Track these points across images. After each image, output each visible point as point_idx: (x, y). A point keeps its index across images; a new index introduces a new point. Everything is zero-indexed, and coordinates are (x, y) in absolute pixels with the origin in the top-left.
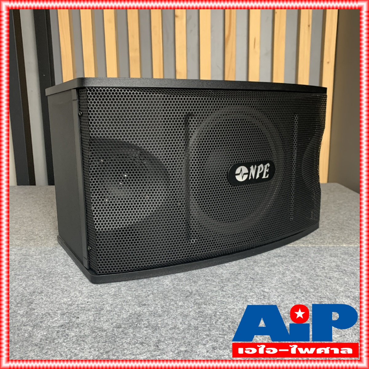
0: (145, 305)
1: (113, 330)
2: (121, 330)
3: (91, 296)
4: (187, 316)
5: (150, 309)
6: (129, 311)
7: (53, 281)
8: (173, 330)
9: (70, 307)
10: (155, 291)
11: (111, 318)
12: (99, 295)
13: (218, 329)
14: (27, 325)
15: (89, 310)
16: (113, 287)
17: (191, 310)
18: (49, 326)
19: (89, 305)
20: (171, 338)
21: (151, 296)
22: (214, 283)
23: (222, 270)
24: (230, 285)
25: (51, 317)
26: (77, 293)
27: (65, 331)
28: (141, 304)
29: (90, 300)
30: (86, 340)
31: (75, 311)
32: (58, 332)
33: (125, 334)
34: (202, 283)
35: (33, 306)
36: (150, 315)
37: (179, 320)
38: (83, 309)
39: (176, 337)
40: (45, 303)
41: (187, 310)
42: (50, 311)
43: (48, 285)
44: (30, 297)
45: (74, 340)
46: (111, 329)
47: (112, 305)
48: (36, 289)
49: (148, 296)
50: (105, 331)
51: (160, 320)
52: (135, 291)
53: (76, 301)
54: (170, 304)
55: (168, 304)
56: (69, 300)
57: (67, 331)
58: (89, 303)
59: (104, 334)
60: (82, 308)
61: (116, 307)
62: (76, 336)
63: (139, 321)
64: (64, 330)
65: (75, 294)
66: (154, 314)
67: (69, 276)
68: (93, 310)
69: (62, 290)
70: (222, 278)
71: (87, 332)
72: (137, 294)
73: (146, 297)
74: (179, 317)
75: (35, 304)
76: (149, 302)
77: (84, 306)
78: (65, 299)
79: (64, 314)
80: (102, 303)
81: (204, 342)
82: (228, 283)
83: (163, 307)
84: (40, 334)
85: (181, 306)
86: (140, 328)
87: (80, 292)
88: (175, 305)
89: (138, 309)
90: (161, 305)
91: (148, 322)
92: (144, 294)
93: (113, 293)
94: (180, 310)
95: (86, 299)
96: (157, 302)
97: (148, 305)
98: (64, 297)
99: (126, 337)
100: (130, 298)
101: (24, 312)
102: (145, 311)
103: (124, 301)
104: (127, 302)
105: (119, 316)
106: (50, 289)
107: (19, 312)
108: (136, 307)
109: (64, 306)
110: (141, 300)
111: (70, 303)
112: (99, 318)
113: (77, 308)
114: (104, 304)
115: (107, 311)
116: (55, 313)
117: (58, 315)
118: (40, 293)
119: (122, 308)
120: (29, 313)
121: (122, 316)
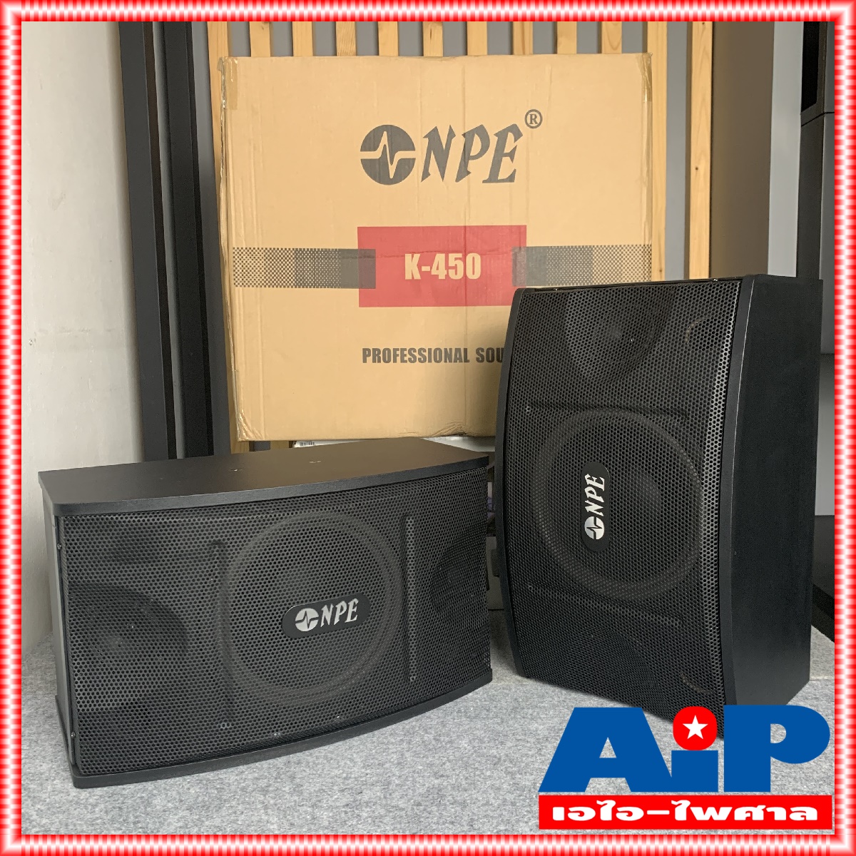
0: (442, 776)
1: (413, 809)
2: (422, 808)
3: (368, 766)
4: (499, 789)
5: (450, 781)
6: (425, 785)
8: (487, 807)
9: (347, 782)
10: (451, 757)
11: (405, 793)
12: (379, 764)
14: (303, 805)
15: (373, 785)
17: (503, 781)
18: (331, 805)
19: (371, 778)
21: (448, 764)
22: (529, 745)
23: (536, 725)
24: (549, 746)
25: (329, 795)
26: (348, 762)
28: (437, 775)
29: (368, 771)
33: (430, 813)
34: (511, 745)
35: (298, 781)
36: (453, 789)
37: (490, 794)
38: (365, 783)
39: (491, 814)
40: (311, 776)
41: (498, 782)
42: (324, 788)
44: (287, 769)
46: (410, 807)
47: (399, 777)
49: (444, 764)
50: (403, 809)
51: (466, 795)
52: (423, 757)
53: (351, 773)
54: (475, 774)
55: (472, 774)
56: (341, 771)
57: (356, 811)
58: (368, 776)
59: (403, 813)
60: (362, 781)
61: (406, 780)
63: (442, 797)
64: (352, 810)
65: (345, 763)
66: (456, 787)
68: (378, 784)
70: (537, 737)
71: (382, 812)
72: (428, 762)
73: (442, 766)
74: (491, 791)
75: (299, 778)
76: (448, 773)
77: (364, 779)
78: (336, 771)
79: (343, 791)
80: (386, 774)
82: (547, 744)
83: (467, 778)
85: (489, 776)
86: (445, 804)
87: (351, 760)
88: (482, 776)
89: (436, 781)
90: (464, 776)
91: (453, 798)
92: (438, 762)
93: (396, 761)
94: (489, 782)
95: (363, 770)
96: (457, 772)
97: (448, 776)
98: (333, 768)
99: (431, 816)
100: (420, 767)
101: (290, 789)
102: (445, 784)
103: (414, 772)
104: (418, 773)
105: (414, 791)
106: (309, 758)
107: (284, 789)
108: (433, 778)
109: (338, 780)
110: (436, 770)
111: (344, 775)
112: (390, 794)
113: (356, 783)
114: (389, 776)
115: (397, 785)
116: (331, 789)
117: (337, 792)
118: (298, 764)
119: (414, 781)
120: (297, 790)
121: (417, 792)
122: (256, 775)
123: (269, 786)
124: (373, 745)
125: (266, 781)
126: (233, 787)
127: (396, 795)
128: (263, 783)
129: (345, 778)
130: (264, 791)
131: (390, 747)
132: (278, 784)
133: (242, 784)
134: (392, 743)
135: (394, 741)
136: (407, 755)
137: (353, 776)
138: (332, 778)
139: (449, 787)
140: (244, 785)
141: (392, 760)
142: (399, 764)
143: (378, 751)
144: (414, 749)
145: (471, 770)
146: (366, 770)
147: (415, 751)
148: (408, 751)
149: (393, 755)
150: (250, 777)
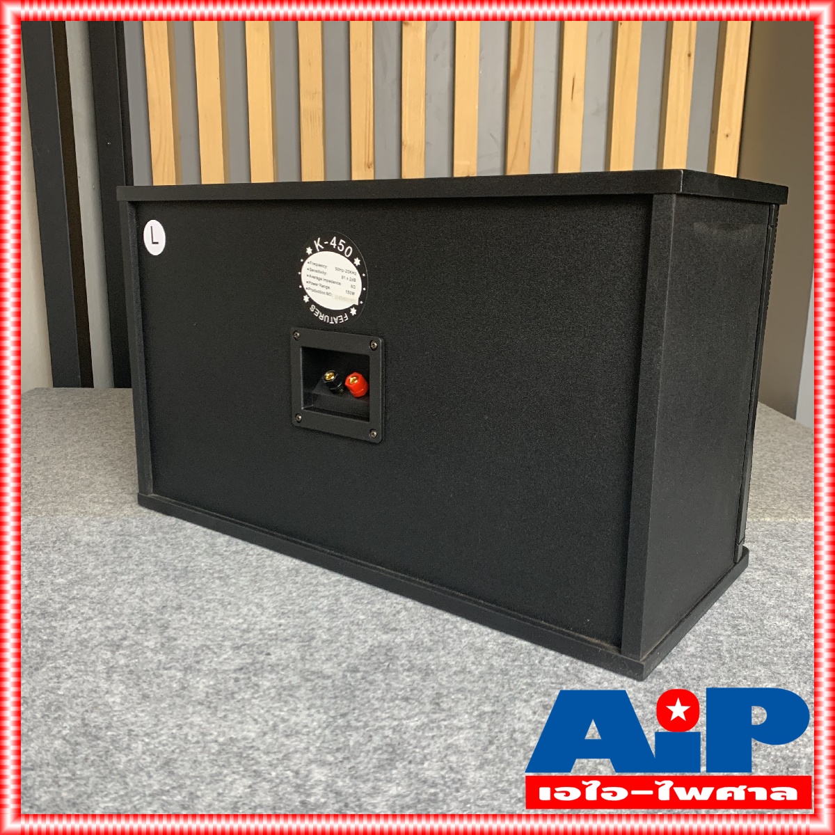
0: (395, 629)
1: (344, 676)
2: (359, 675)
3: (283, 613)
4: (481, 650)
5: (407, 637)
6: (366, 642)
7: (198, 586)
8: (462, 676)
9: (247, 635)
11: (334, 653)
12: (300, 612)
13: (546, 674)
14: (170, 667)
15: (286, 640)
16: (323, 597)
17: (487, 639)
18: (215, 669)
19: (284, 630)
20: (459, 690)
21: (404, 613)
25: (215, 653)
26: (254, 609)
27: (249, 678)
28: (386, 629)
29: (282, 621)
30: (297, 695)
31: (259, 643)
32: (237, 680)
33: (371, 683)
35: (171, 632)
36: (410, 648)
37: (468, 657)
38: (275, 638)
39: (470, 687)
40: (193, 627)
41: (478, 640)
42: (209, 643)
43: (190, 592)
44: (159, 616)
45: (272, 695)
46: (341, 674)
47: (329, 629)
48: (167, 600)
49: (398, 612)
50: (329, 677)
51: (431, 657)
52: (368, 603)
53: (255, 623)
54: (444, 627)
55: (439, 628)
56: (241, 621)
57: (254, 679)
58: (282, 627)
59: (328, 682)
60: (271, 635)
61: (339, 634)
62: (274, 687)
63: (392, 659)
64: (247, 676)
65: (250, 610)
66: (415, 646)
67: (228, 576)
68: (295, 639)
69: (221, 602)
71: (295, 680)
72: (374, 610)
73: (394, 615)
74: (467, 652)
75: (175, 629)
76: (403, 625)
77: (273, 632)
78: (233, 621)
79: (238, 648)
80: (309, 625)
81: (524, 697)
83: (431, 634)
84: (201, 685)
85: (467, 632)
86: (396, 671)
87: (259, 605)
88: (455, 631)
89: (385, 637)
90: (427, 630)
91: (410, 661)
93: (326, 608)
94: (466, 639)
95: (274, 620)
96: (418, 625)
97: (402, 630)
98: (229, 616)
99: (372, 688)
100: (362, 617)
101: (156, 643)
102: (398, 640)
103: (352, 622)
104: (358, 624)
105: (349, 650)
106: (196, 602)
107: (146, 644)
108: (380, 633)
109: (234, 632)
110: (385, 621)
111: (245, 626)
112: (311, 655)
113: (260, 637)
114: (313, 629)
115: (323, 642)
116: (220, 646)
117: (228, 650)
118: (177, 609)
119: (351, 637)
120: (167, 645)
121: (355, 650)
122: (109, 623)
123: (124, 638)
124: (294, 586)
125: (122, 631)
126: (69, 639)
127: (322, 655)
128: (115, 635)
129: (244, 631)
130: (116, 646)
131: (319, 589)
132: (139, 637)
133: (83, 636)
134: (324, 585)
135: (326, 581)
136: (344, 600)
137: (258, 627)
138: (226, 629)
139: (404, 645)
140: (86, 636)
141: (320, 606)
142: (330, 611)
143: (302, 594)
144: (355, 592)
145: (437, 622)
146: (280, 618)
147: (356, 595)
148: (346, 595)
149: (322, 600)
150: (99, 625)
